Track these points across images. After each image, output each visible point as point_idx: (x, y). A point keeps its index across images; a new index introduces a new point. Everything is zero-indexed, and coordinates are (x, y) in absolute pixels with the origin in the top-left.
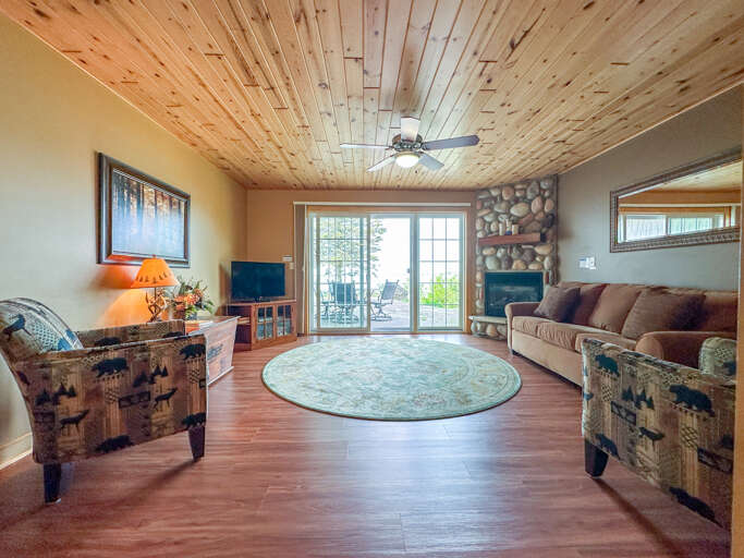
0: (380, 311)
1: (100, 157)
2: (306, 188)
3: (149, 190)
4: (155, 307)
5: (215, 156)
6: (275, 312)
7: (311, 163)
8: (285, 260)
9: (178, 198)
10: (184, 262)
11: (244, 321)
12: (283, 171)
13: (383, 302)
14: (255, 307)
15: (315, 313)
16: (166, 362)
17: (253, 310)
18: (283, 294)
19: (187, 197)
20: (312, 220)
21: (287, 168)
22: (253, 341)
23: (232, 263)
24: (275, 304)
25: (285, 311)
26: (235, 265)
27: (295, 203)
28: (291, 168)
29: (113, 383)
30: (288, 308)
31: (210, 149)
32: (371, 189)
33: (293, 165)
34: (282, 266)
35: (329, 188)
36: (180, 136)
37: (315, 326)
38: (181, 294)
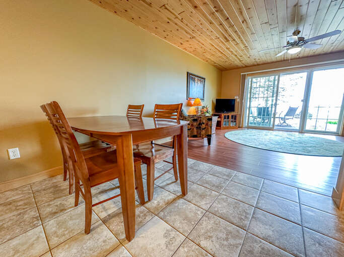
0: (285, 122)
1: (188, 73)
2: (246, 66)
3: (196, 79)
4: (197, 112)
5: (213, 63)
7: (249, 57)
8: (235, 98)
9: (202, 79)
10: (203, 99)
11: (219, 120)
12: (237, 63)
13: (287, 117)
14: (223, 115)
16: (204, 121)
17: (222, 115)
18: (234, 111)
19: (205, 79)
21: (239, 61)
22: (222, 126)
23: (217, 99)
24: (230, 114)
25: (234, 117)
27: (242, 74)
28: (240, 61)
29: (195, 124)
30: (236, 116)
31: (212, 61)
32: (281, 61)
33: (241, 60)
34: (234, 100)
35: (258, 65)
36: (204, 60)
37: (246, 125)
38: (203, 109)
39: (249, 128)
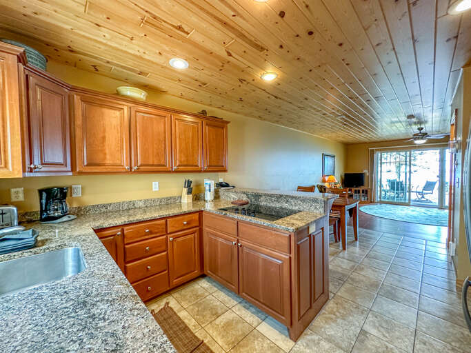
0: (423, 197)
1: (323, 154)
2: (374, 142)
6: (361, 192)
8: (365, 171)
10: (334, 175)
13: (424, 192)
14: (353, 189)
15: (379, 194)
18: (363, 185)
19: (334, 156)
20: (378, 155)
24: (361, 189)
25: (366, 192)
26: (346, 175)
27: (370, 149)
30: (367, 191)
34: (363, 174)
37: (379, 199)
39: (381, 202)
